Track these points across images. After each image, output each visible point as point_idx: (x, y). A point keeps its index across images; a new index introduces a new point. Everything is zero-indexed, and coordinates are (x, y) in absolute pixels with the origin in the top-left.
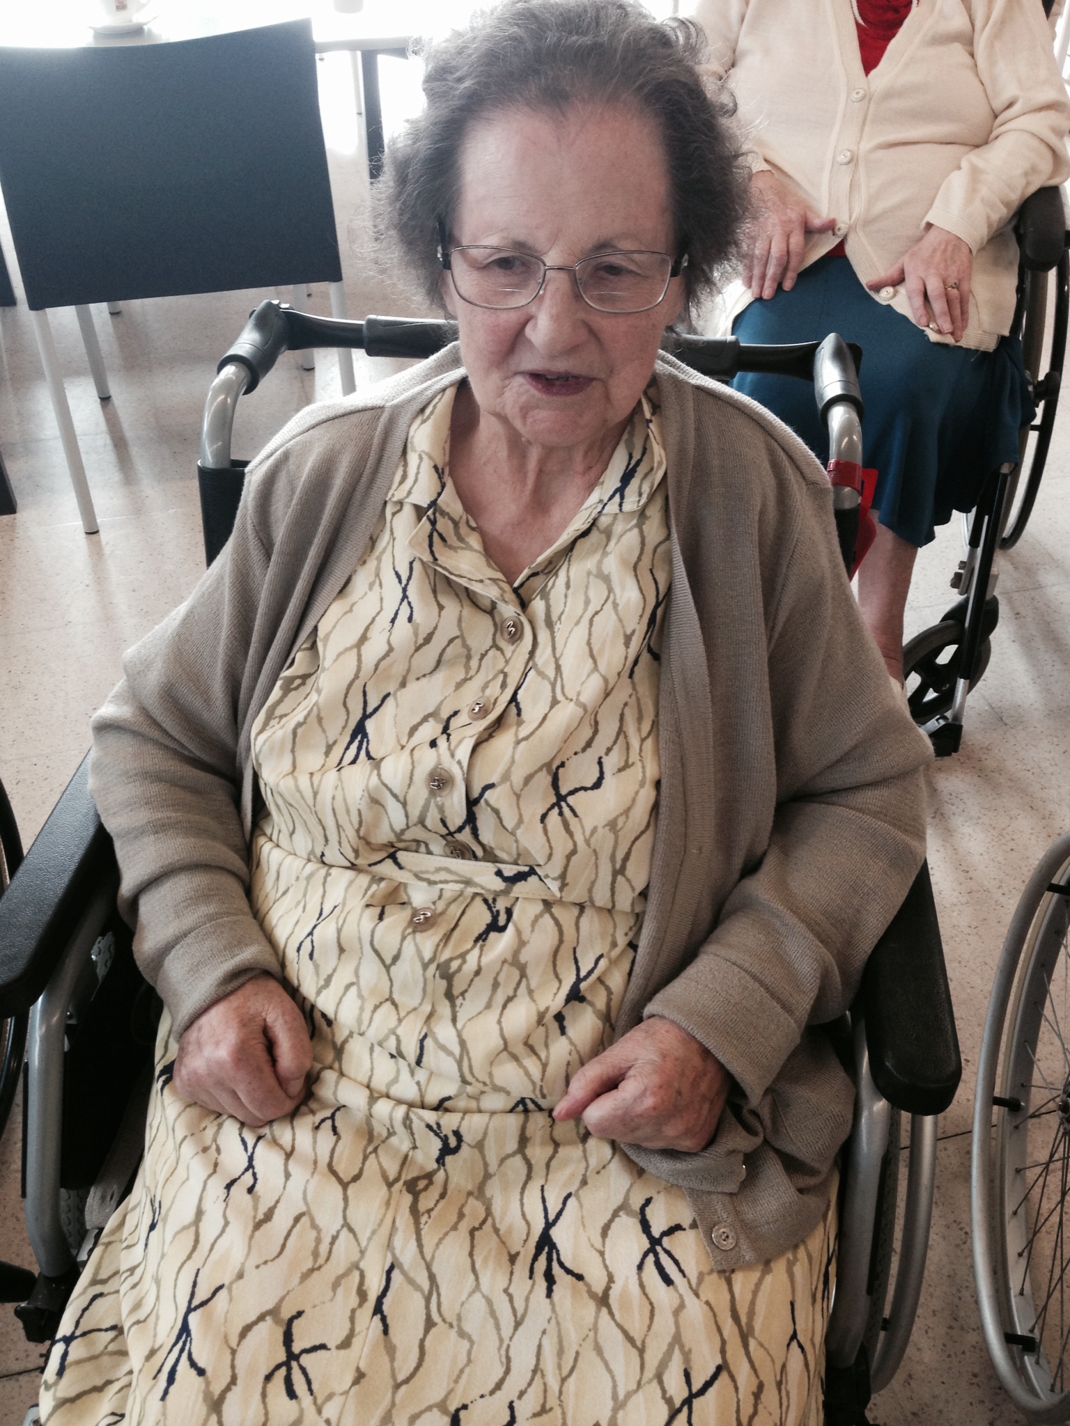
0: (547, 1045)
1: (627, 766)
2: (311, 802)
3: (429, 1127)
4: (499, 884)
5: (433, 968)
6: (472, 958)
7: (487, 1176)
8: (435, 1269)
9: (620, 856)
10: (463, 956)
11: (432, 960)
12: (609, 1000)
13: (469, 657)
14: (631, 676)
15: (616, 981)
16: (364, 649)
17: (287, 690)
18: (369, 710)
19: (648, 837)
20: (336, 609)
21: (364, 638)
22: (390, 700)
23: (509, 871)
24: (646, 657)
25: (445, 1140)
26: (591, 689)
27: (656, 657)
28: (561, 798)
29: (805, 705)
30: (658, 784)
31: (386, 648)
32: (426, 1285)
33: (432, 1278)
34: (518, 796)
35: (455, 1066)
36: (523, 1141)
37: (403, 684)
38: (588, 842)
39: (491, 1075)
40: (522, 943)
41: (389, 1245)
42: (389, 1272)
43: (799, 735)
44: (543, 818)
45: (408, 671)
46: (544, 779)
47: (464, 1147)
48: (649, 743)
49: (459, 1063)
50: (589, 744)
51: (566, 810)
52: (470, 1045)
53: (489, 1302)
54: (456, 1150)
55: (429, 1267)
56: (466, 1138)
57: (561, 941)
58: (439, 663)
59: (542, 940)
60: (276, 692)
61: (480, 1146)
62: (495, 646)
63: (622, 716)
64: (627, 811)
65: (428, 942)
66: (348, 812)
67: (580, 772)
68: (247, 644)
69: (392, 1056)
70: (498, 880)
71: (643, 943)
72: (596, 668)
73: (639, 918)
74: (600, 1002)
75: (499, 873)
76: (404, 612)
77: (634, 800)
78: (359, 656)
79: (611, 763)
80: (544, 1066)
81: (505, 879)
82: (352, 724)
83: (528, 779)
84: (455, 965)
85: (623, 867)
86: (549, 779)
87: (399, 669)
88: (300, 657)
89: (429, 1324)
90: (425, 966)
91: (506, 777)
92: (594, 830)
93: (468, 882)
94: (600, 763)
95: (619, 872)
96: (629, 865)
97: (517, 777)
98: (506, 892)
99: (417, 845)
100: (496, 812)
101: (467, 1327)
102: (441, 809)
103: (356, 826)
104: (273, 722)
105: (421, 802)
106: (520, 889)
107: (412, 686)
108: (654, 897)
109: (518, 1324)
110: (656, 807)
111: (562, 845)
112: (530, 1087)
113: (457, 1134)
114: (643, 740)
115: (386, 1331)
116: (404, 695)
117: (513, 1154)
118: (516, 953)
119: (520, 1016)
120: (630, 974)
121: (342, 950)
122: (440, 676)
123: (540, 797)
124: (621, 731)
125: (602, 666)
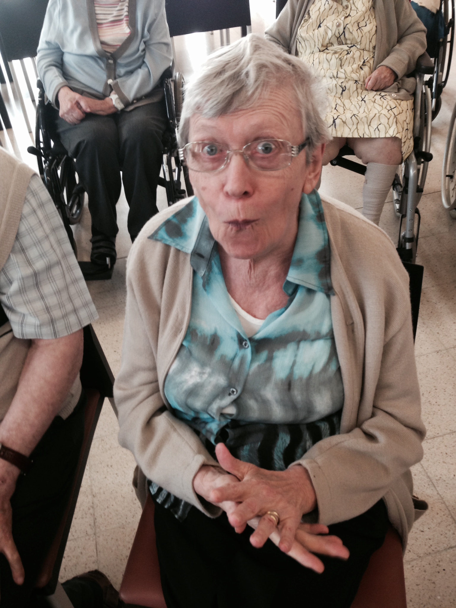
0: (360, 72)
1: (370, 23)
2: (312, 37)
3: (340, 86)
4: (348, 48)
5: (338, 59)
6: (345, 57)
7: (350, 96)
8: (344, 103)
9: (371, 38)
10: (344, 57)
11: (338, 58)
12: (370, 65)
13: (339, 12)
14: (370, 10)
15: (371, 62)
16: (320, 10)
17: (305, 22)
18: (321, 22)
19: (375, 36)
20: (313, 6)
21: (319, 9)
22: (325, 20)
23: (350, 46)
24: (372, 8)
25: (343, 88)
26: (364, 9)
27: (374, 8)
28: (359, 28)
29: (402, 17)
30: (376, 27)
31: (324, 9)
32: (343, 106)
33: (344, 105)
34: (352, 26)
35: (344, 75)
36: (357, 89)
37: (327, 17)
38: (365, 34)
39: (351, 75)
40: (354, 54)
41: (336, 101)
42: (336, 105)
43: (401, 23)
44: (357, 30)
45: (328, 15)
46: (356, 24)
47: (346, 90)
48: (374, 20)
49: (345, 74)
50: (363, 20)
51: (361, 30)
52: (346, 71)
53: (355, 105)
54: (344, 91)
55: (343, 103)
56: (347, 87)
57: (361, 54)
58: (333, 13)
59: (357, 54)
60: (303, 22)
61: (349, 89)
62: (343, 10)
63: (369, 16)
64: (372, 30)
65: (337, 55)
66: (321, 36)
67: (362, 24)
68: (294, 19)
69: (331, 78)
70: (348, 47)
71: (375, 57)
72: (364, 6)
73: (374, 53)
74: (369, 65)
75: (348, 46)
76: (327, 2)
77: (372, 28)
78: (319, 11)
79: (368, 22)
80: (360, 74)
81: (349, 47)
82: (318, 25)
83: (354, 23)
84: (342, 58)
85: (371, 41)
86: (357, 25)
87: (326, 14)
88: (306, 16)
89: (344, 110)
90: (337, 59)
91: (350, 22)
92: (366, 33)
93: (342, 49)
94: (366, 22)
95: (370, 42)
96: (372, 40)
97: (352, 22)
98: (349, 49)
99: (332, 44)
100: (349, 29)
101: (351, 109)
102: (339, 30)
103: (322, 38)
104: (302, 28)
105: (335, 30)
106: (352, 49)
107: (329, 17)
108: (376, 48)
109: (360, 108)
110: (376, 31)
111: (360, 35)
112: (357, 78)
113: (345, 87)
114: (373, 19)
115: (337, 111)
116: (327, 19)
117: (355, 91)
118: (353, 56)
119: (355, 66)
120: (374, 61)
121: (320, 63)
122: (334, 15)
123: (356, 27)
124: (369, 18)
125: (365, 5)
